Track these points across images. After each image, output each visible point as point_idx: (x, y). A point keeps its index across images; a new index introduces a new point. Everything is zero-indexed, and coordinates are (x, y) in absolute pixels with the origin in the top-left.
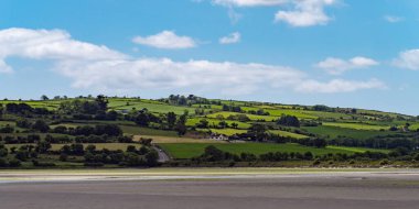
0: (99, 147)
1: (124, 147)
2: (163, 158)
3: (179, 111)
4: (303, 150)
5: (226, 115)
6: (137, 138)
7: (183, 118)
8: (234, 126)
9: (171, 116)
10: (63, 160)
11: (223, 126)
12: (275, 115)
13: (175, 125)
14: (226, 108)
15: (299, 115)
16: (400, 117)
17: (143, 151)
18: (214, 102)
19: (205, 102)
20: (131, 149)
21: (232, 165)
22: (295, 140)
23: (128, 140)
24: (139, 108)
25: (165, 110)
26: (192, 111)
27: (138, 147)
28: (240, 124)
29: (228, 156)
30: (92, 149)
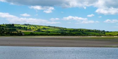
0: (12, 32)
1: (17, 32)
2: (23, 34)
3: (26, 26)
4: (46, 33)
5: (34, 27)
6: (19, 31)
7: (27, 28)
8: (35, 29)
9: (25, 27)
10: (6, 34)
11: (33, 29)
12: (42, 27)
13: (25, 29)
14: (34, 26)
15: (46, 27)
16: (62, 28)
17: (20, 33)
18: (32, 25)
19: (30, 25)
20: (18, 33)
21: (35, 36)
22: (45, 32)
23: (18, 31)
24: (19, 26)
25: (24, 26)
26: (28, 26)
27: (19, 32)
28: (36, 29)
29: (34, 34)
30: (11, 33)
